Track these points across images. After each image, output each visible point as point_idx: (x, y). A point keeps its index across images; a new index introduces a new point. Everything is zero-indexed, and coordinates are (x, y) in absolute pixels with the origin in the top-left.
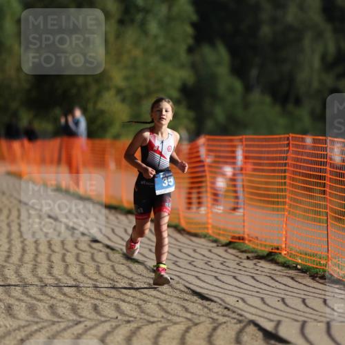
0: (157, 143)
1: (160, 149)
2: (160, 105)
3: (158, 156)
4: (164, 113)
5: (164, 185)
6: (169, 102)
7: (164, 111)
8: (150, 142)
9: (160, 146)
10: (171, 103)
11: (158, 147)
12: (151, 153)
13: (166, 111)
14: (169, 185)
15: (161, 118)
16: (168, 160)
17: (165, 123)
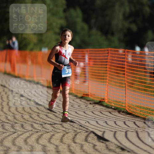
0: (63, 51)
1: (65, 54)
2: (65, 33)
3: (63, 58)
4: (67, 37)
5: (66, 72)
6: (70, 32)
7: (67, 36)
8: (60, 51)
9: (65, 52)
10: (71, 32)
11: (64, 53)
12: (60, 56)
13: (68, 36)
14: (69, 73)
15: (65, 39)
16: (69, 60)
17: (67, 42)
